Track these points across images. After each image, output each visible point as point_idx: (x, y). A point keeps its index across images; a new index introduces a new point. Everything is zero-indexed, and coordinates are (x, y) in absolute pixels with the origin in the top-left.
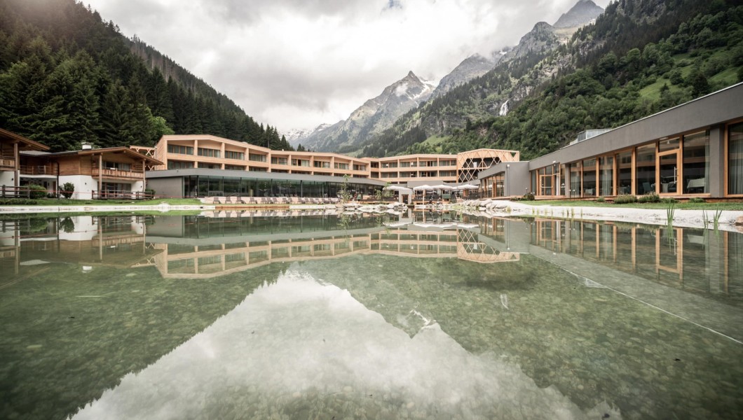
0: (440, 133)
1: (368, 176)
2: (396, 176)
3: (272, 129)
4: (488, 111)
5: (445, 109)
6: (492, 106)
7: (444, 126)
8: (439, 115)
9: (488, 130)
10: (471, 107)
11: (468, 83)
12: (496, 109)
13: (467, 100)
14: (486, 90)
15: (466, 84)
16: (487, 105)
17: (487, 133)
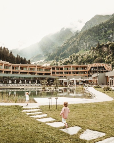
0: (85, 48)
1: (51, 74)
2: (63, 74)
3: (6, 48)
4: (108, 38)
5: (87, 37)
6: (109, 36)
7: (87, 45)
8: (85, 40)
9: (107, 48)
10: (100, 36)
11: (98, 25)
12: (112, 38)
13: (98, 33)
14: (106, 29)
15: (97, 26)
16: (107, 36)
17: (107, 50)
